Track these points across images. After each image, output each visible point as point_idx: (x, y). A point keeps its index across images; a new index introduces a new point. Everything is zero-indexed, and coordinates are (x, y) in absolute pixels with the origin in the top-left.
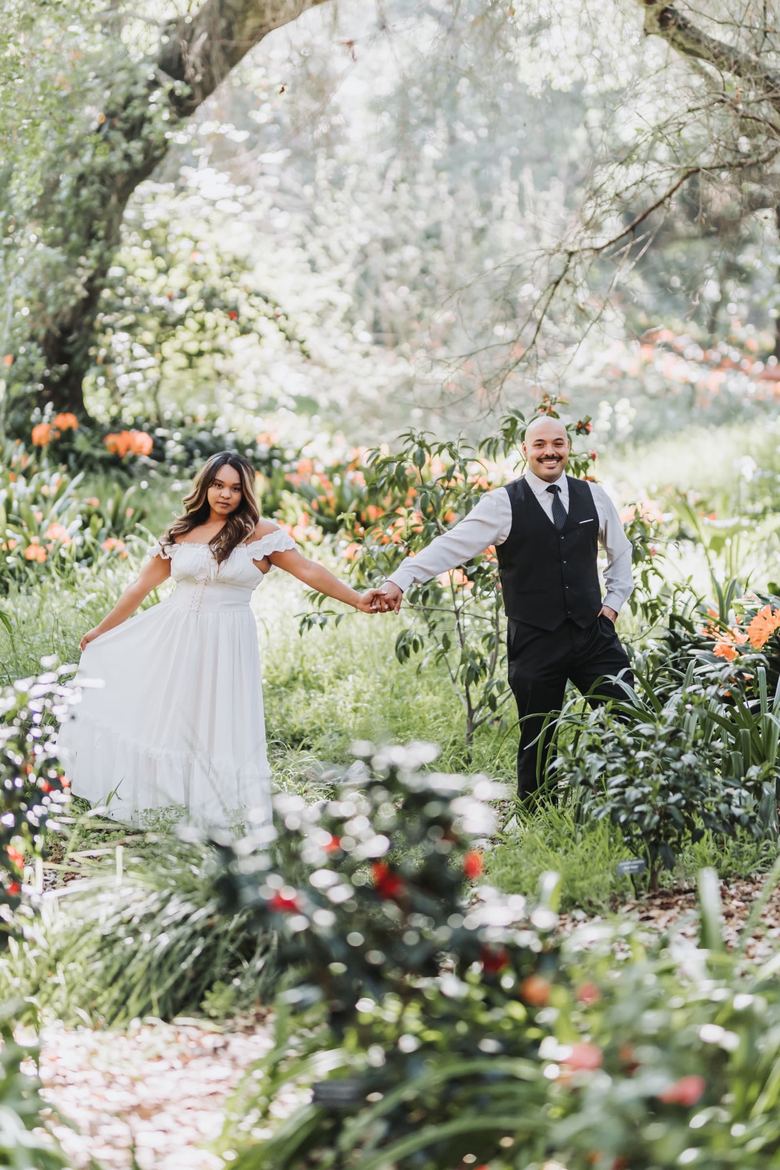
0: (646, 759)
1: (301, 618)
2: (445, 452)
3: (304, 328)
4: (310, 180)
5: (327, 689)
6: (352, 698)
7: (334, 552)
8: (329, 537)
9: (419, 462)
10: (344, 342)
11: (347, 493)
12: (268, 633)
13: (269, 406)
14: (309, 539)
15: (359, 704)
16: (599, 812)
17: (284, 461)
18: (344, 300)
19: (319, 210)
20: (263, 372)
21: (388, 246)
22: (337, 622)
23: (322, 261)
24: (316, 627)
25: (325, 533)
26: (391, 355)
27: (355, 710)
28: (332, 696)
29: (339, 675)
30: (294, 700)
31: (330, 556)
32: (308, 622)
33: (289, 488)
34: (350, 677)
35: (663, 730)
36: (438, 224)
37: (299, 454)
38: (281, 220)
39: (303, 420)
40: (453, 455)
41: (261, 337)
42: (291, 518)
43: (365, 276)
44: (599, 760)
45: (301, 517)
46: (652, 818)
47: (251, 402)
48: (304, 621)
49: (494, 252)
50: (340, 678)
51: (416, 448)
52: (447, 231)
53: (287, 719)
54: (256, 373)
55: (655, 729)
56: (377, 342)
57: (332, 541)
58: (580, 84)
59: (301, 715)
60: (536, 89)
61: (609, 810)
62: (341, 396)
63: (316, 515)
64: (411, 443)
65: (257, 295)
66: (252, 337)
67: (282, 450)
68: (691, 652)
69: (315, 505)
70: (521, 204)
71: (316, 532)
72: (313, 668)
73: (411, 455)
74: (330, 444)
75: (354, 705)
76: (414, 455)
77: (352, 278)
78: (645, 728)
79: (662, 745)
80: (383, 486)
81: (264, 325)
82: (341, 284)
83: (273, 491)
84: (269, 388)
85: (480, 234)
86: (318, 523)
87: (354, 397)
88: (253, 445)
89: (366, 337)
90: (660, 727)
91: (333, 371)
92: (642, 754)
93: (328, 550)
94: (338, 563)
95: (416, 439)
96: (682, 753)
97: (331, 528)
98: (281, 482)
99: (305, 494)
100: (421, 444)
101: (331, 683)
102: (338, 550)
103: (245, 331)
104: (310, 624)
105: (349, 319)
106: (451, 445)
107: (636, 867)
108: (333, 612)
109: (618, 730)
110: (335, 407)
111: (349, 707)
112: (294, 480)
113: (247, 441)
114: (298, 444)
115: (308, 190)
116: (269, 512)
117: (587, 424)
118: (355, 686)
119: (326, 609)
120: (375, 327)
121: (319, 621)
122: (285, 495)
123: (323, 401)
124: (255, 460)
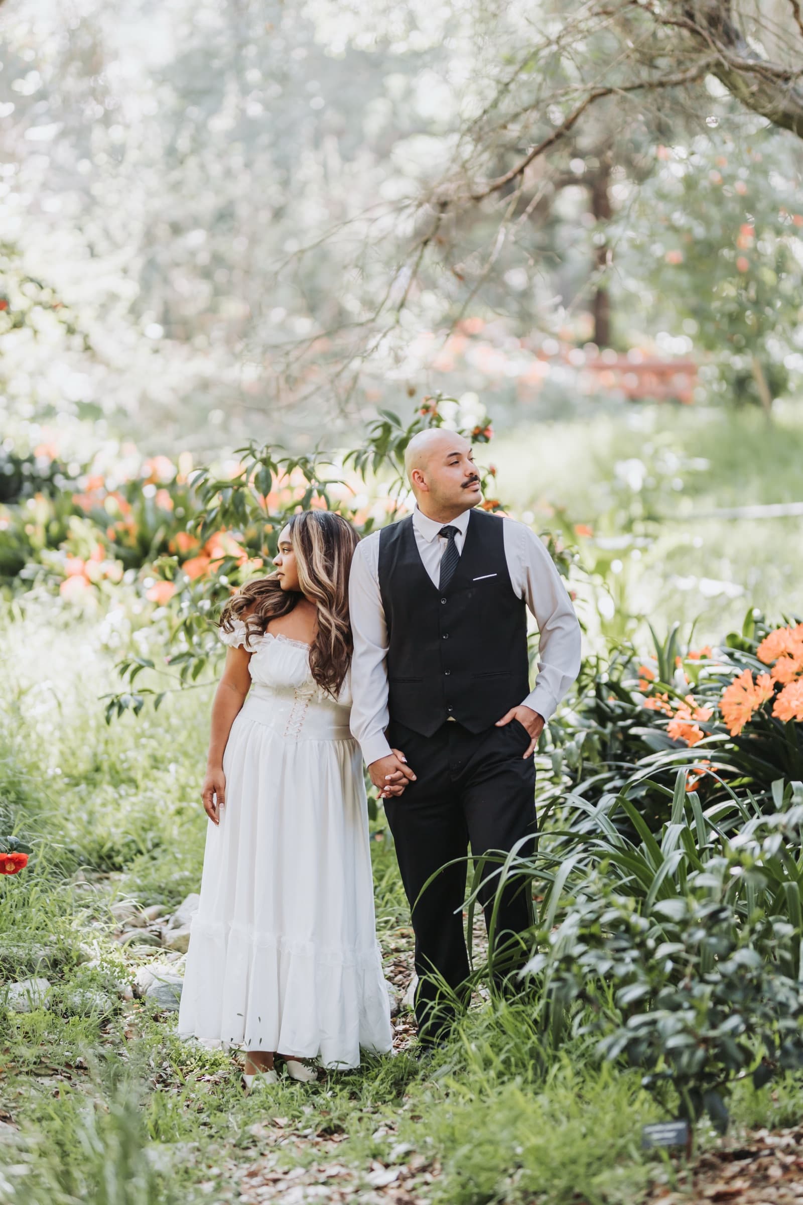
0: (672, 957)
1: (108, 701)
2: (298, 472)
3: (86, 320)
4: (86, 154)
5: (142, 783)
6: (176, 794)
7: (138, 594)
8: (130, 574)
9: (264, 486)
10: (130, 337)
11: (151, 519)
12: (59, 705)
13: (47, 413)
14: (105, 577)
15: (184, 804)
16: (610, 1048)
17: (67, 477)
18: (129, 289)
19: (97, 189)
20: (39, 373)
21: (177, 229)
22: (157, 704)
23: (102, 246)
24: (128, 713)
25: (125, 569)
26: (185, 350)
27: (179, 812)
28: (149, 794)
29: (157, 763)
30: (99, 801)
31: (133, 599)
32: (118, 706)
33: (78, 512)
34: (172, 767)
35: (701, 912)
36: (231, 203)
37: (84, 469)
38: (53, 204)
39: (86, 426)
40: (309, 475)
41: (36, 332)
42: (83, 551)
43: (151, 264)
44: (601, 958)
45: (95, 549)
46: (692, 1054)
47: (26, 409)
48: (112, 704)
49: (296, 233)
50: (157, 768)
51: (259, 468)
52: (243, 211)
53: (91, 828)
54: (32, 375)
55: (688, 908)
56: (168, 335)
57: (136, 580)
58: (385, 42)
59: (109, 821)
60: (337, 48)
61: (623, 1042)
62: (130, 400)
63: (114, 547)
64: (251, 461)
65: (32, 280)
66: (24, 333)
67: (66, 465)
68: (634, 731)
69: (111, 532)
70: (326, 177)
71: (115, 568)
72: (122, 756)
73: (252, 478)
74: (120, 455)
75: (178, 805)
76: (257, 478)
77: (137, 264)
78: (671, 907)
79: (700, 934)
80: (214, 519)
81: (41, 318)
82: (125, 271)
83: (58, 517)
84: (47, 393)
85: (278, 214)
86: (117, 557)
87: (145, 400)
88: (31, 460)
89: (155, 331)
90: (695, 905)
91: (120, 371)
92: (666, 948)
93: (130, 590)
94: (145, 608)
95: (258, 455)
96: (733, 948)
97: (133, 562)
98: (67, 507)
99: (101, 522)
100: (266, 462)
101: (146, 776)
102: (144, 592)
103: (17, 325)
104: (121, 709)
105: (135, 311)
106: (305, 461)
107: (672, 1135)
108: (151, 692)
109: (625, 907)
110: (122, 412)
111: (172, 808)
112: (83, 503)
113: (23, 456)
114: (84, 455)
115: (84, 166)
116: (54, 543)
117: (486, 429)
118: (177, 780)
119: (141, 687)
120: (165, 320)
121: (132, 704)
122: (75, 523)
123: (108, 405)
124: (33, 478)
